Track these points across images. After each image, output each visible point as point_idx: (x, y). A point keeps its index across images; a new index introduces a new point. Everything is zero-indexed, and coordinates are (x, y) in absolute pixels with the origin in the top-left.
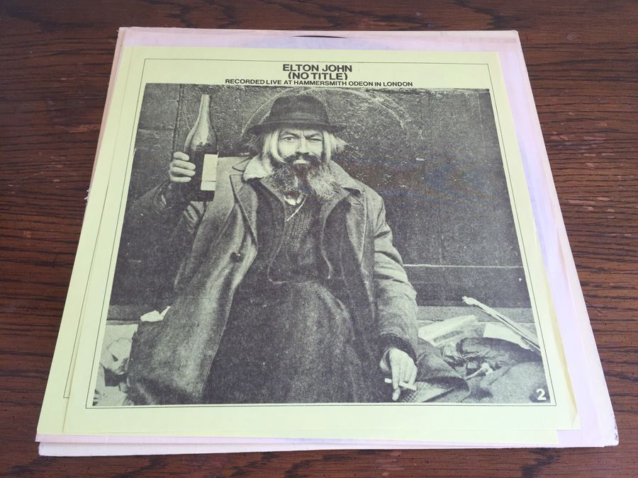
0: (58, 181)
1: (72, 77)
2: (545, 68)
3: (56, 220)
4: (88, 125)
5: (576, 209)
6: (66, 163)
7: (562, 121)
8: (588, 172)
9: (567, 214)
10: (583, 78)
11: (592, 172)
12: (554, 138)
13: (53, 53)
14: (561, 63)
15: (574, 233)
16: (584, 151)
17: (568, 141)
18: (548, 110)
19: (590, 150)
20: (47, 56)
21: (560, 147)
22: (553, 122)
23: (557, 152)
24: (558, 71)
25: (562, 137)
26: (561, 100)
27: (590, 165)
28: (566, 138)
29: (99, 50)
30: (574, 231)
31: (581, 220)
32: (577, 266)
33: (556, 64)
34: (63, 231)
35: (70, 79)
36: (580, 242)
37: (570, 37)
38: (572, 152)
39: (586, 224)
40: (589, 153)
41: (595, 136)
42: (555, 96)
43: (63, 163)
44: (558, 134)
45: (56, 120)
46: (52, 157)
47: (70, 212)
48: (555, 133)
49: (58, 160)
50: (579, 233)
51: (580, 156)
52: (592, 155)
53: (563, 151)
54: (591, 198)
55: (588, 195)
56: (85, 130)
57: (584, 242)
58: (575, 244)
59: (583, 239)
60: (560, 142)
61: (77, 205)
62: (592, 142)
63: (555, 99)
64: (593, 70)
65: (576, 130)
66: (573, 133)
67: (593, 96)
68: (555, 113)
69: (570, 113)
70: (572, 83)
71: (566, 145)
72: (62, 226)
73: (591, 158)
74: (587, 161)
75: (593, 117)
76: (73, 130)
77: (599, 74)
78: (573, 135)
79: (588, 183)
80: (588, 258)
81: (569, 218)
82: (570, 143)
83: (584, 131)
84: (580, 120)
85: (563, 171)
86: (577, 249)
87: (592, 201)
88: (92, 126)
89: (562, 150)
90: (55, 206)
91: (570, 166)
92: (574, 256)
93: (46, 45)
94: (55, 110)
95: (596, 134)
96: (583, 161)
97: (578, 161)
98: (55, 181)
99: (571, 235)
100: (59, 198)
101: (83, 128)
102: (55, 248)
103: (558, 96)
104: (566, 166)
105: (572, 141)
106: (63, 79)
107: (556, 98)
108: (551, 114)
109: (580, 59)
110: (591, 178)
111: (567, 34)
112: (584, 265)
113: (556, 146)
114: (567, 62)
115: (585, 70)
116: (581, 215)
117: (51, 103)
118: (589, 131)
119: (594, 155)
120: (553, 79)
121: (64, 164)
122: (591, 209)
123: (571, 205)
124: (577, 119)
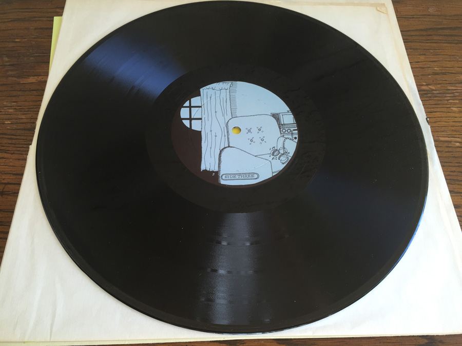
0: (10, 123)
1: (25, 39)
2: (413, 33)
3: (6, 155)
4: (36, 77)
5: (446, 144)
6: (17, 108)
7: (429, 75)
8: (454, 115)
9: (439, 149)
10: (444, 41)
11: (457, 115)
12: (424, 88)
13: (10, 20)
14: (426, 30)
15: (446, 164)
16: (449, 98)
17: (435, 90)
18: (417, 66)
19: (454, 98)
20: (5, 22)
21: (429, 95)
22: (421, 75)
23: (427, 99)
24: (423, 35)
25: (431, 87)
26: (427, 58)
27: (454, 109)
28: (433, 88)
29: (47, 17)
30: (447, 162)
31: (452, 153)
32: (451, 192)
33: (421, 30)
34: (11, 164)
35: (24, 40)
36: (452, 172)
37: (431, 10)
38: (439, 99)
39: (454, 157)
40: (453, 100)
41: (457, 87)
42: (422, 55)
43: (14, 107)
44: (427, 85)
45: (10, 73)
46: (5, 103)
47: (19, 149)
48: (425, 84)
49: (9, 105)
50: (451, 164)
51: (446, 102)
52: (455, 101)
53: (432, 98)
54: (457, 136)
55: (455, 133)
56: (34, 81)
57: (455, 171)
58: (448, 173)
59: (454, 169)
60: (429, 91)
61: (25, 143)
62: (455, 91)
63: (422, 58)
64: (451, 36)
65: (441, 82)
66: (439, 84)
67: (453, 55)
68: (423, 68)
69: (435, 68)
70: (435, 45)
71: (434, 93)
72: (11, 160)
73: (455, 104)
74: (452, 106)
75: (453, 72)
76: (23, 81)
77: (456, 38)
78: (439, 86)
79: (454, 124)
80: (458, 185)
81: (441, 152)
82: (438, 92)
83: (447, 82)
84: (444, 74)
85: (434, 113)
86: (449, 178)
87: (459, 138)
88: (40, 77)
89: (430, 97)
90: (6, 143)
91: (438, 110)
92: (448, 184)
93: (5, 13)
94: (9, 65)
95: (457, 85)
96: (448, 106)
97: (444, 106)
98: (6, 122)
99: (444, 166)
100: (9, 137)
101: (32, 80)
102: (4, 179)
103: (425, 55)
104: (435, 110)
105: (438, 90)
106: (17, 40)
107: (424, 56)
108: (420, 69)
109: (440, 27)
110: (456, 119)
111: (428, 8)
112: (456, 190)
113: (425, 94)
114: (431, 29)
115: (445, 35)
116: (450, 149)
117: (6, 59)
118: (451, 82)
119: (458, 101)
120: (420, 42)
121: (15, 109)
122: (458, 144)
123: (442, 141)
124: (441, 73)
